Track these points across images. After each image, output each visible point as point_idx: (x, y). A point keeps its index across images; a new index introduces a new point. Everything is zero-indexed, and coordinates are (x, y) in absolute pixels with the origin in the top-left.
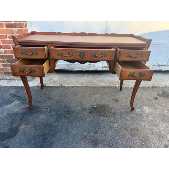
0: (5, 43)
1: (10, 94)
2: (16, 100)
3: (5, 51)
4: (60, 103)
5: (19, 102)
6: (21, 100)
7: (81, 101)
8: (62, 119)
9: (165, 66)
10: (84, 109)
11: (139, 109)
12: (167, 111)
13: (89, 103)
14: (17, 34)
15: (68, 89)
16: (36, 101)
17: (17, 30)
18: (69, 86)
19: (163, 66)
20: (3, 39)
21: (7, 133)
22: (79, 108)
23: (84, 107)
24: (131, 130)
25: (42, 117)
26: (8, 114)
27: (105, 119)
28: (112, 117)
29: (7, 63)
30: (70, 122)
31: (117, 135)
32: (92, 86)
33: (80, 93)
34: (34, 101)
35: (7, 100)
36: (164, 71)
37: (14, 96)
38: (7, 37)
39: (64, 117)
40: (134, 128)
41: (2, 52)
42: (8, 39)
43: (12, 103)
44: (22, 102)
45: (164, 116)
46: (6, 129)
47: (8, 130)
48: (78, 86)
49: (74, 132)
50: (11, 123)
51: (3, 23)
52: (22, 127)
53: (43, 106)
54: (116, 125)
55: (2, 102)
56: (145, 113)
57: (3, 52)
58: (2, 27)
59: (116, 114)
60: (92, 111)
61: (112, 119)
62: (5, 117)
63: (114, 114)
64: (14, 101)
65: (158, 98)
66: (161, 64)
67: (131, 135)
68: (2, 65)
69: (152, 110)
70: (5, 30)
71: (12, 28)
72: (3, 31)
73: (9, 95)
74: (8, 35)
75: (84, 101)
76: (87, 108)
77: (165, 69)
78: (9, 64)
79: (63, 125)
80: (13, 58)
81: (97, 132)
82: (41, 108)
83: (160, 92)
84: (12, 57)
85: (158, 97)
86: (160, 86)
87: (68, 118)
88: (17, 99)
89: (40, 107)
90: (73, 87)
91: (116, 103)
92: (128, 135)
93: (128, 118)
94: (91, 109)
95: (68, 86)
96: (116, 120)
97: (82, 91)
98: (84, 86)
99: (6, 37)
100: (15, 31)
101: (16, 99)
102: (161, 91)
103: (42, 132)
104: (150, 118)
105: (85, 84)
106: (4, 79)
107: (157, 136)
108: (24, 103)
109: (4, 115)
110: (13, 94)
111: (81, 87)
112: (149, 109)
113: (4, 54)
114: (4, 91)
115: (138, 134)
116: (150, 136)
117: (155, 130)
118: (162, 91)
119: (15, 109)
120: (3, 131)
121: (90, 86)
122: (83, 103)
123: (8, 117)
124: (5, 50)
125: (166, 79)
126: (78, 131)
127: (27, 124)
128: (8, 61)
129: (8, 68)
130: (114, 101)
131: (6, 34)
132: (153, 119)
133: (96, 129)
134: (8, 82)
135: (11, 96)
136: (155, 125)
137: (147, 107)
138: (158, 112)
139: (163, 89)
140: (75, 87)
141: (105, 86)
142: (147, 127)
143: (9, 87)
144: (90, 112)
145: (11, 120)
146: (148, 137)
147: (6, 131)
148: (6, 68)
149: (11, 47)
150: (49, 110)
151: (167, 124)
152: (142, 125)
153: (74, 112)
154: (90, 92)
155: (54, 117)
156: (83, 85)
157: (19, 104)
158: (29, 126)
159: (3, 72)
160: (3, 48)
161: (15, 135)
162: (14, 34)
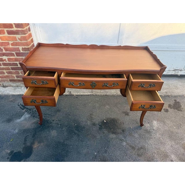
0: (8, 51)
1: (19, 105)
2: (26, 113)
3: (8, 59)
4: (70, 117)
5: (29, 115)
6: (30, 112)
7: (91, 114)
8: (73, 137)
9: (181, 70)
10: (94, 124)
11: (148, 125)
12: (175, 126)
13: (99, 117)
14: (20, 41)
15: (77, 98)
16: (46, 114)
17: (20, 38)
18: (79, 94)
19: (179, 71)
20: (5, 46)
21: (22, 152)
22: (89, 123)
23: (94, 121)
24: (138, 149)
25: (54, 133)
26: (20, 130)
27: (114, 136)
28: (121, 133)
29: (12, 71)
30: (81, 140)
31: (125, 155)
32: (102, 94)
33: (90, 103)
34: (44, 114)
35: (17, 113)
36: (179, 75)
37: (23, 108)
38: (10, 44)
39: (75, 134)
40: (141, 147)
41: (5, 59)
42: (11, 46)
43: (22, 116)
44: (31, 115)
45: (172, 132)
46: (21, 148)
47: (23, 149)
48: (87, 94)
49: (85, 151)
50: (25, 141)
51: (4, 30)
52: (35, 146)
53: (53, 120)
54: (124, 144)
55: (12, 116)
56: (154, 129)
57: (7, 60)
58: (3, 34)
59: (125, 130)
60: (102, 127)
61: (121, 136)
62: (17, 133)
63: (123, 131)
64: (23, 114)
65: (169, 111)
66: (177, 69)
67: (138, 155)
68: (7, 72)
69: (160, 125)
70: (7, 37)
71: (15, 34)
72: (4, 38)
73: (17, 106)
74: (11, 42)
75: (94, 114)
76: (97, 122)
77: (181, 74)
78: (14, 72)
79: (74, 144)
80: (18, 66)
81: (106, 152)
82: (51, 123)
83: (172, 103)
84: (16, 64)
85: (169, 109)
86: (173, 94)
87: (78, 135)
88: (27, 111)
89: (50, 121)
90: (82, 95)
91: (126, 116)
92: (135, 154)
93: (136, 135)
94: (100, 124)
95: (77, 94)
96: (125, 137)
97: (91, 101)
98: (94, 94)
99: (8, 44)
100: (18, 38)
101: (25, 111)
102: (172, 101)
103: (55, 151)
104: (158, 135)
105: (94, 92)
106: (10, 86)
107: (162, 155)
108: (34, 117)
109: (17, 131)
110: (22, 105)
111: (91, 95)
112: (158, 124)
113: (8, 62)
114: (11, 101)
115: (144, 153)
116: (155, 155)
117: (161, 149)
118: (174, 102)
119: (26, 123)
120: (19, 150)
121: (100, 94)
122: (92, 116)
123: (21, 133)
124: (9, 57)
125: (180, 85)
126: (88, 150)
127: (40, 142)
128: (13, 69)
129: (13, 75)
130: (124, 114)
131: (8, 41)
132: (160, 136)
133: (105, 148)
134: (15, 90)
135: (20, 107)
136: (161, 143)
137: (156, 122)
138: (167, 128)
139: (175, 99)
140: (84, 95)
141: (116, 94)
142: (153, 146)
143: (17, 95)
144: (100, 128)
145: (24, 137)
146: (154, 156)
147: (21, 150)
148: (11, 76)
149: (15, 54)
150: (59, 126)
151: (173, 142)
152: (149, 143)
153: (84, 128)
154: (100, 103)
155: (65, 134)
156: (92, 93)
157: (29, 118)
158: (42, 144)
159: (9, 79)
160: (6, 56)
161: (30, 155)
162: (17, 41)
